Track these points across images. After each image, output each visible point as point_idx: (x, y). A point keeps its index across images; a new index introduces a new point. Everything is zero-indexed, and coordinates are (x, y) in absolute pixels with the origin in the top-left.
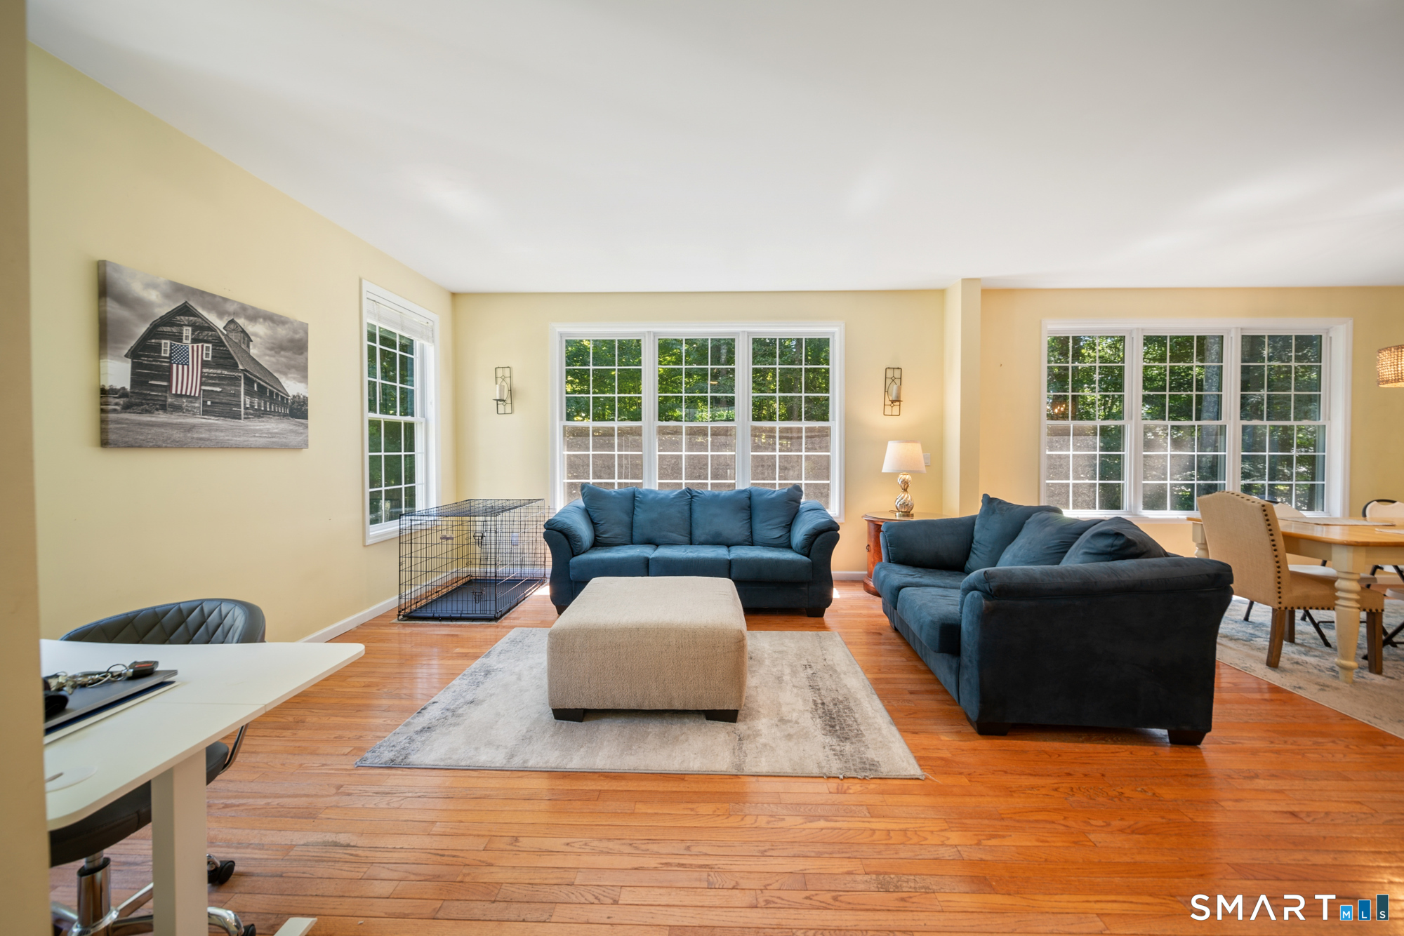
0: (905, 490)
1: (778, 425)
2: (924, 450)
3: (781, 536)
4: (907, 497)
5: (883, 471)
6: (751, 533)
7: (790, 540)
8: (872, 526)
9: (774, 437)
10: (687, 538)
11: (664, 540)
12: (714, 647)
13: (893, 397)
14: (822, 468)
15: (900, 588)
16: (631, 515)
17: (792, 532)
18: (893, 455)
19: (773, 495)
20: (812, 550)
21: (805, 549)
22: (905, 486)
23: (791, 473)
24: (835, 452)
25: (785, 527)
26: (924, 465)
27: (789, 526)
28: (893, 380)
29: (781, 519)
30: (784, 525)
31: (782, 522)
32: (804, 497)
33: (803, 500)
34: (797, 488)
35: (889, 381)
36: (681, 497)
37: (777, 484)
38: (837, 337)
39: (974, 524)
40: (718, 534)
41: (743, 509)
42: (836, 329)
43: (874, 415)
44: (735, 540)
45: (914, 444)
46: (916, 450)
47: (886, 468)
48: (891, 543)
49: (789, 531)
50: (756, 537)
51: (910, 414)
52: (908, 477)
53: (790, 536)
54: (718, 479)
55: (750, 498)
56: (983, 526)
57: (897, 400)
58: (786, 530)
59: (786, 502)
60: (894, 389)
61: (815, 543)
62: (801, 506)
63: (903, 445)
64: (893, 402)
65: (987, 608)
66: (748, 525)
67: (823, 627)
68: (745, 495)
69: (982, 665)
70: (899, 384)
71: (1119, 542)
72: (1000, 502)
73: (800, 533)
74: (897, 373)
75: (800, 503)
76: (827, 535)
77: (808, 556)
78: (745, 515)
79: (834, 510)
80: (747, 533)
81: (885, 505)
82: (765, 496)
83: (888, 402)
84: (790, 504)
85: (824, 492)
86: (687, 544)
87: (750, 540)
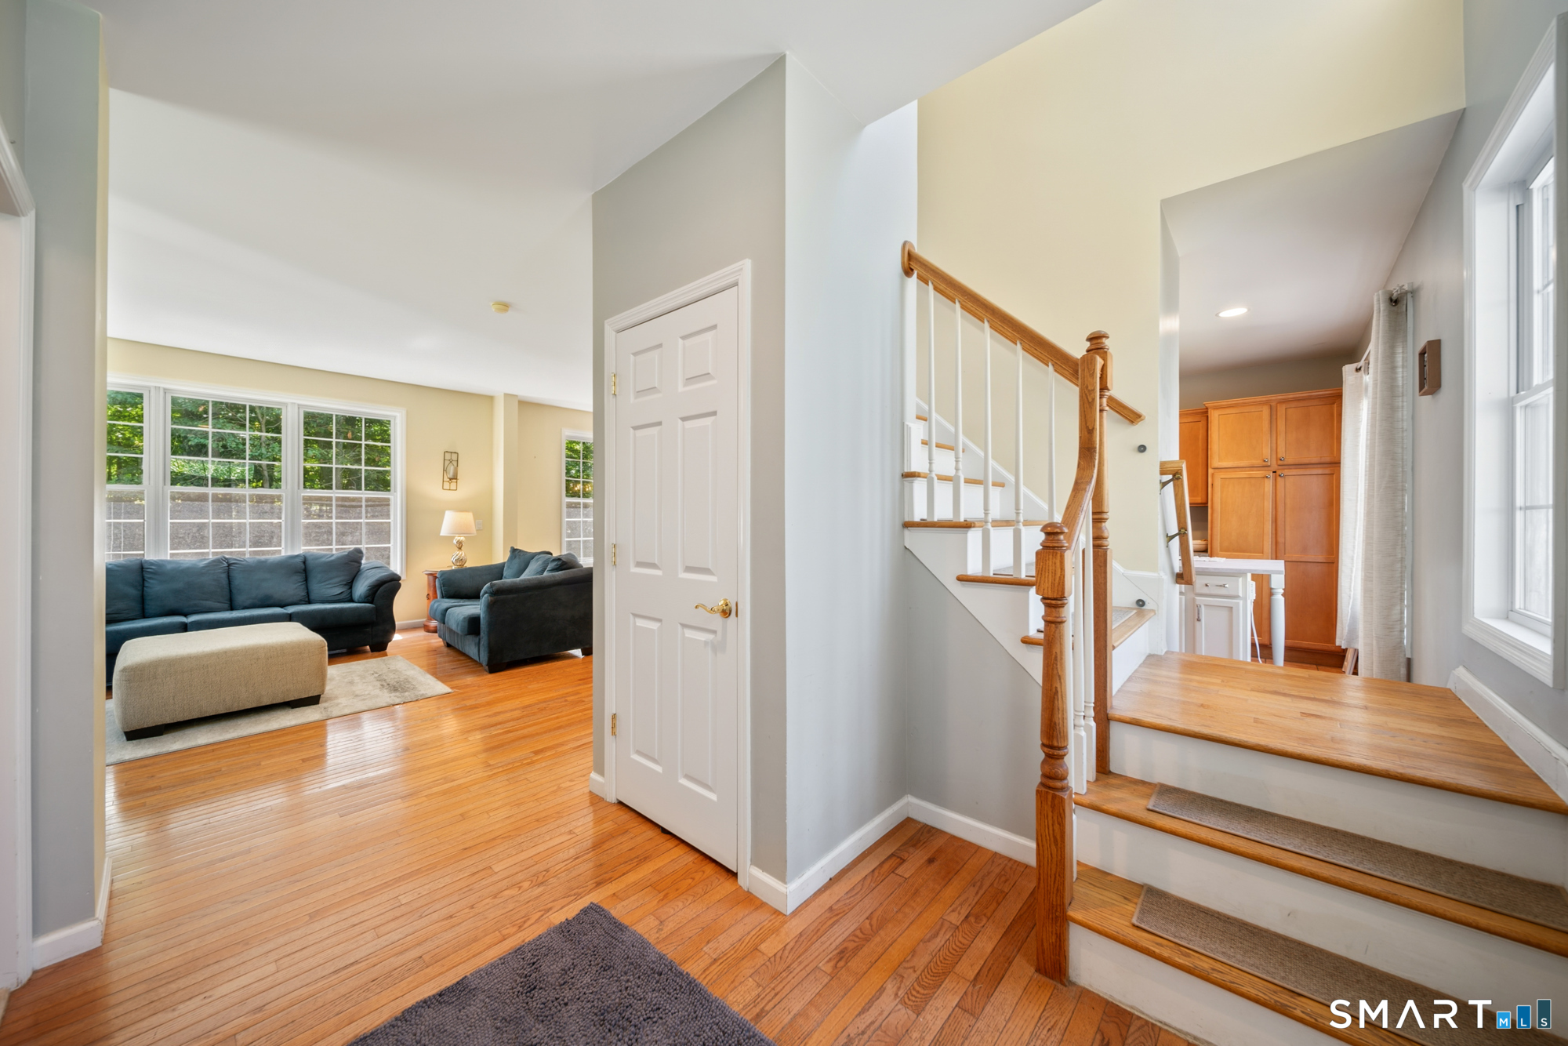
0: (460, 548)
1: (336, 493)
2: (475, 518)
3: (342, 593)
4: (462, 554)
5: (441, 534)
6: (308, 593)
7: (351, 596)
8: (431, 578)
9: (331, 505)
10: (227, 605)
11: (195, 609)
12: (300, 653)
13: (451, 476)
14: (381, 533)
15: (447, 609)
16: (140, 588)
17: (354, 589)
18: (449, 522)
19: (332, 558)
20: (375, 598)
21: (369, 598)
22: (460, 545)
23: (349, 538)
24: (396, 520)
25: (345, 585)
26: (475, 530)
27: (350, 584)
28: (451, 461)
29: (343, 577)
30: (345, 583)
31: (343, 581)
32: (364, 558)
33: (363, 562)
34: (359, 552)
35: (447, 463)
36: (216, 565)
37: (335, 549)
38: (398, 421)
39: (504, 567)
40: (268, 597)
41: (297, 572)
42: (398, 415)
43: (433, 488)
44: (290, 600)
45: (467, 513)
46: (469, 517)
47: (444, 532)
48: (444, 584)
49: (351, 588)
50: (313, 596)
51: (465, 490)
52: (462, 538)
53: (351, 592)
54: (260, 547)
55: (304, 562)
56: (509, 567)
57: (454, 478)
58: (347, 587)
59: (346, 563)
60: (451, 469)
61: (379, 592)
62: (362, 567)
63: (459, 513)
64: (450, 479)
65: (491, 601)
66: (304, 586)
67: (386, 655)
68: (300, 560)
69: (489, 634)
70: (455, 465)
71: (560, 563)
72: (520, 551)
73: (361, 588)
74: (454, 457)
75: (361, 564)
76: (388, 586)
77: (371, 603)
78: (299, 578)
79: (396, 567)
80: (304, 594)
81: (444, 561)
82: (323, 559)
83: (446, 479)
84: (351, 564)
85: (385, 554)
86: (228, 610)
87: (307, 599)
